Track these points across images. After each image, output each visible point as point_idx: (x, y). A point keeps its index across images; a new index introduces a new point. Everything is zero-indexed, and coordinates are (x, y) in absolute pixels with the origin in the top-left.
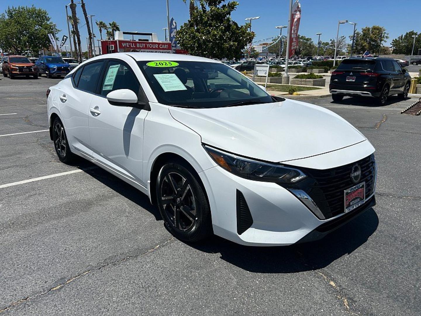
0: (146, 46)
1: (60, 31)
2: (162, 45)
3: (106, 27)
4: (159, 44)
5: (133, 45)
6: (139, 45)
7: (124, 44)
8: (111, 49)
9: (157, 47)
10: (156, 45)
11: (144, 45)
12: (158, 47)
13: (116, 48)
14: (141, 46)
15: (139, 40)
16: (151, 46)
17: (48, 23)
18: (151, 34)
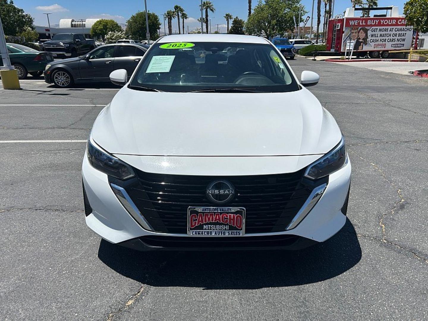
0: (380, 22)
1: (307, 13)
2: (402, 20)
3: (361, 3)
4: (397, 19)
5: (362, 23)
6: (371, 22)
7: (352, 21)
8: (337, 28)
9: (394, 23)
10: (394, 20)
11: (377, 22)
12: (396, 23)
13: (342, 27)
14: (373, 23)
15: (375, 16)
16: (386, 22)
17: (298, 6)
18: (391, 8)
